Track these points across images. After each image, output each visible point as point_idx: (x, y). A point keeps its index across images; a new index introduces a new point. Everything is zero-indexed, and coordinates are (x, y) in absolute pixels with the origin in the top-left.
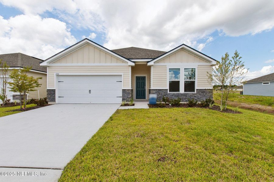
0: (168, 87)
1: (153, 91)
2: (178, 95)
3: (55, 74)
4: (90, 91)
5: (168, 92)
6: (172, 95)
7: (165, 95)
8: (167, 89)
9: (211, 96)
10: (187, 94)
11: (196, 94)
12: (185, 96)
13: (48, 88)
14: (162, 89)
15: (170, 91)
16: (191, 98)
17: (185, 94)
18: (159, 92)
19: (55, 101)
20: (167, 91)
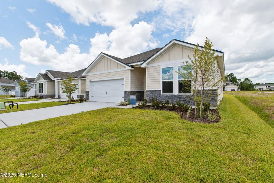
0: (161, 89)
1: (147, 92)
2: (171, 97)
3: (89, 81)
4: (107, 92)
5: (162, 94)
6: (165, 97)
7: (158, 97)
8: (160, 90)
9: (213, 98)
10: (182, 95)
11: (193, 96)
12: (179, 98)
13: (86, 91)
14: (156, 91)
15: (163, 92)
16: (187, 100)
17: (179, 95)
18: (152, 94)
19: (89, 100)
20: (161, 92)
